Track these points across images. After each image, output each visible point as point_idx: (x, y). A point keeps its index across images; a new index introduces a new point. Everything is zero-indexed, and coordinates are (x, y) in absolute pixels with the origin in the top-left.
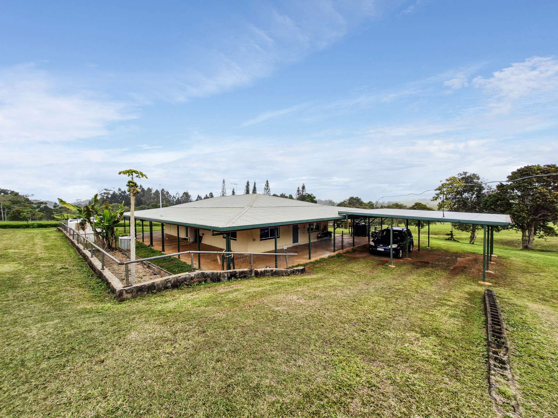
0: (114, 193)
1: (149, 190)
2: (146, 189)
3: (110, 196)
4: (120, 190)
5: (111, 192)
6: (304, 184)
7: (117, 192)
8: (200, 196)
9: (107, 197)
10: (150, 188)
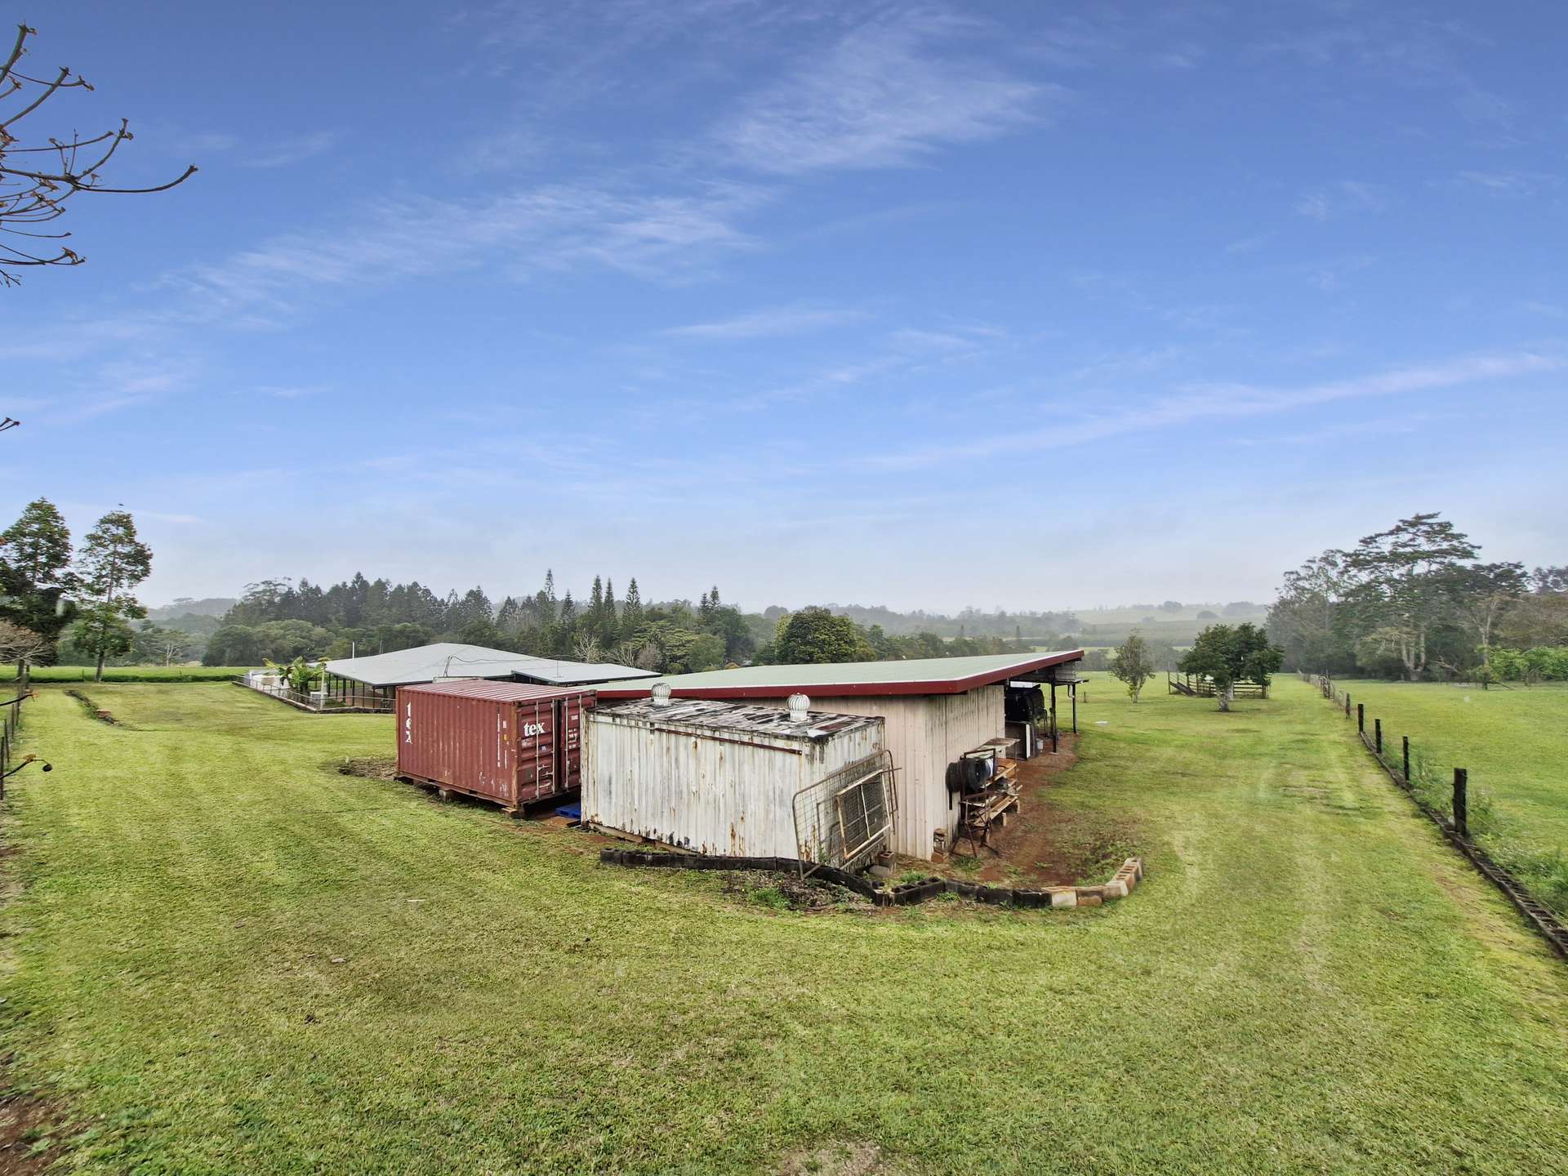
0: (290, 592)
1: (381, 585)
2: (372, 583)
3: (277, 599)
4: (304, 584)
5: (283, 590)
6: (715, 588)
7: (296, 589)
8: (512, 598)
9: (271, 603)
10: (384, 580)
